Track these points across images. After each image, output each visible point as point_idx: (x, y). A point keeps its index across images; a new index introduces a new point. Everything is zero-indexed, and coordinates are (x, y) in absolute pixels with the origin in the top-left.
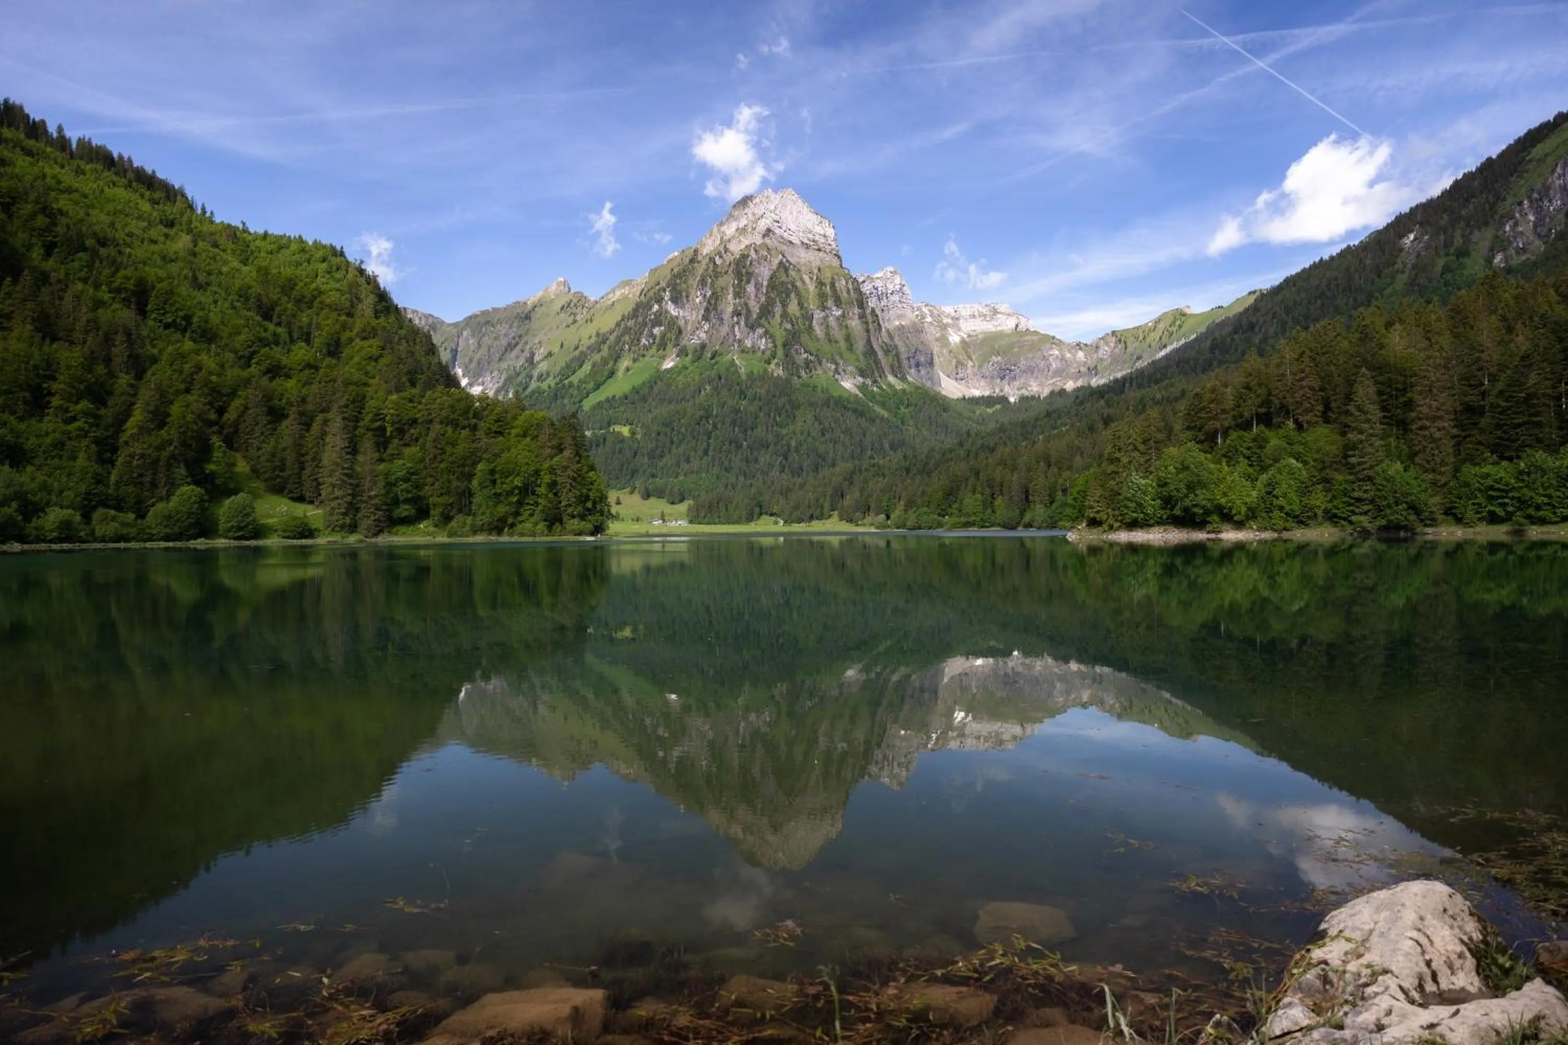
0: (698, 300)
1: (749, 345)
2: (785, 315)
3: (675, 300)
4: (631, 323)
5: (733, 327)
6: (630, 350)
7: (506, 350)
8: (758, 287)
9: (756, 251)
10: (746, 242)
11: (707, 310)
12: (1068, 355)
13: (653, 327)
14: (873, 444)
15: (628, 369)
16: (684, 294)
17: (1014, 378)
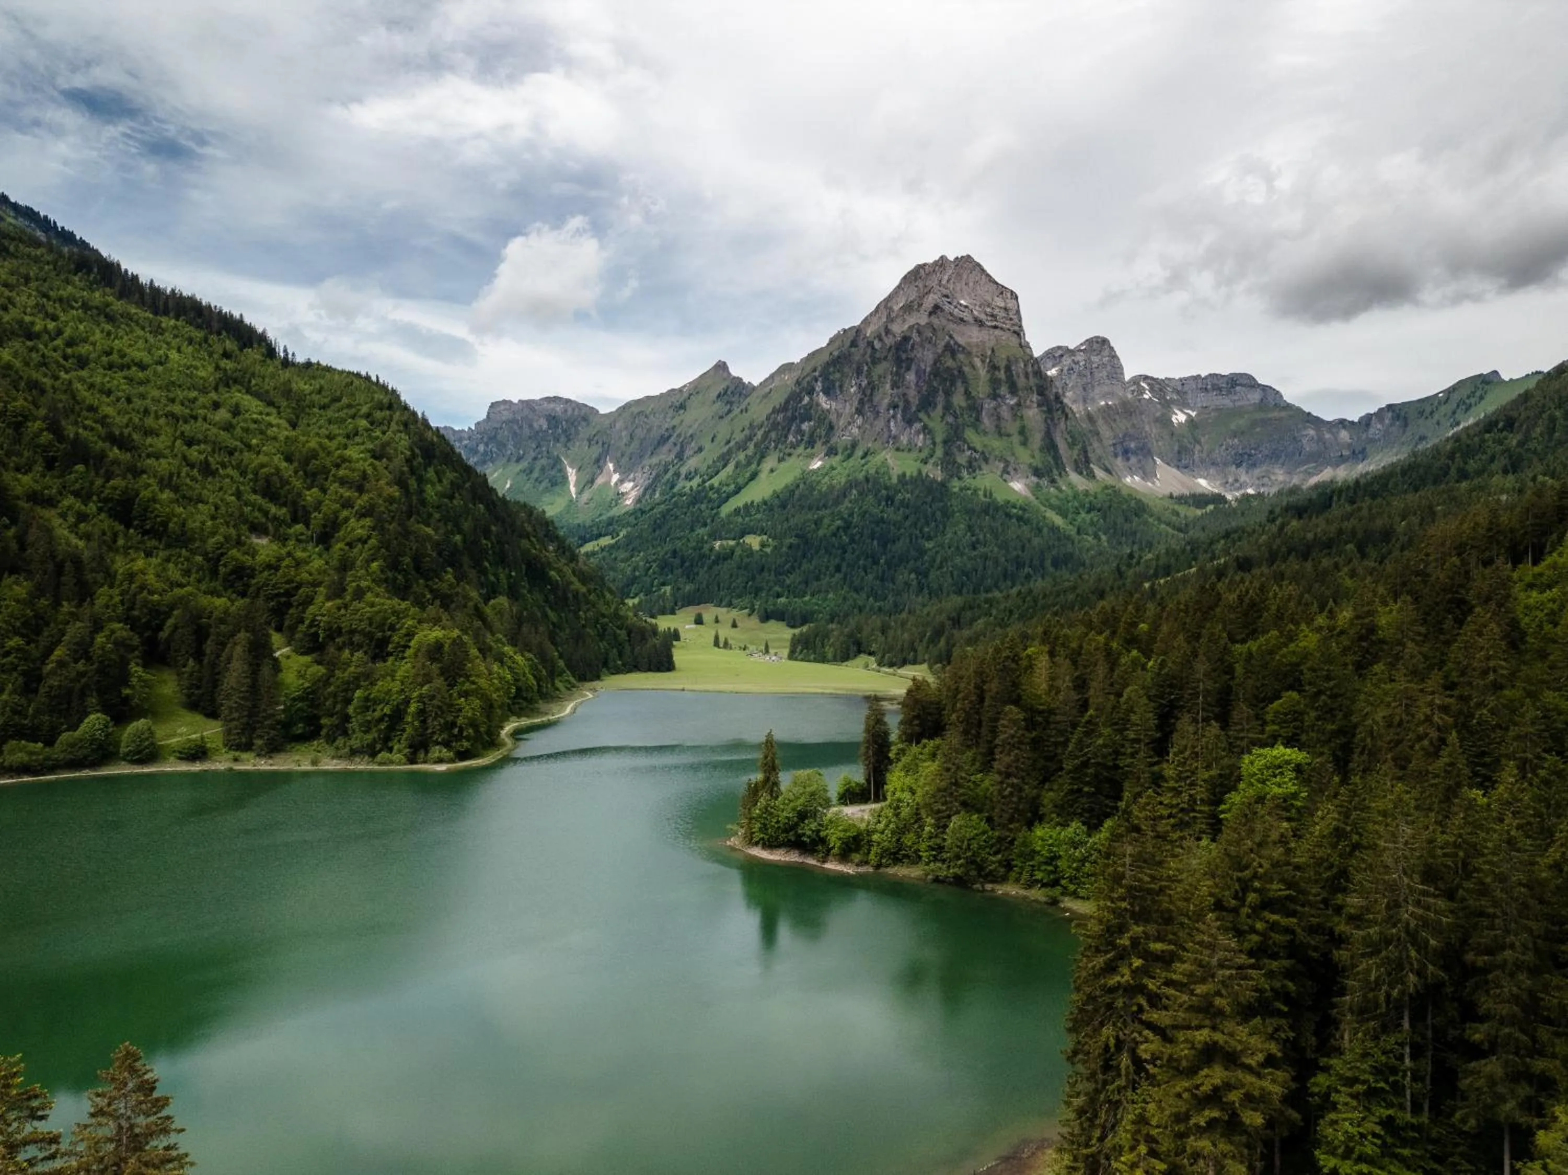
0: (852, 390)
1: (905, 442)
2: (948, 407)
3: (827, 392)
4: (780, 417)
5: (889, 421)
6: (776, 448)
7: (659, 443)
8: (918, 374)
9: (919, 332)
10: (911, 320)
11: (861, 402)
12: (1327, 436)
13: (802, 421)
14: (1031, 561)
15: (772, 471)
16: (837, 384)
17: (1254, 465)
